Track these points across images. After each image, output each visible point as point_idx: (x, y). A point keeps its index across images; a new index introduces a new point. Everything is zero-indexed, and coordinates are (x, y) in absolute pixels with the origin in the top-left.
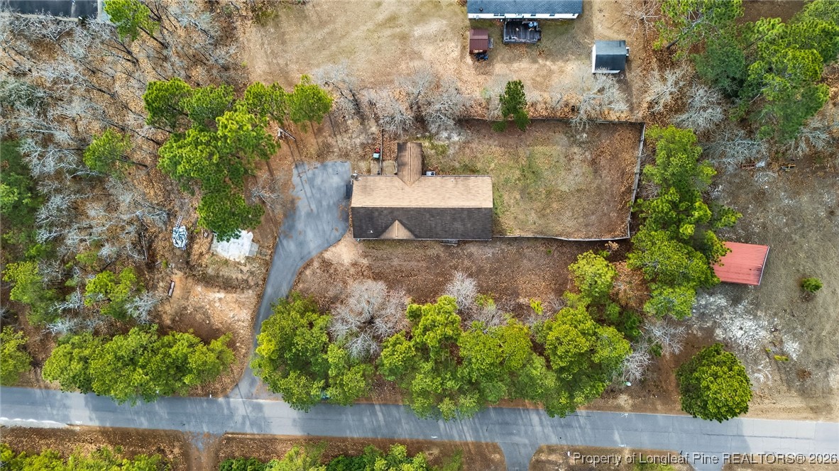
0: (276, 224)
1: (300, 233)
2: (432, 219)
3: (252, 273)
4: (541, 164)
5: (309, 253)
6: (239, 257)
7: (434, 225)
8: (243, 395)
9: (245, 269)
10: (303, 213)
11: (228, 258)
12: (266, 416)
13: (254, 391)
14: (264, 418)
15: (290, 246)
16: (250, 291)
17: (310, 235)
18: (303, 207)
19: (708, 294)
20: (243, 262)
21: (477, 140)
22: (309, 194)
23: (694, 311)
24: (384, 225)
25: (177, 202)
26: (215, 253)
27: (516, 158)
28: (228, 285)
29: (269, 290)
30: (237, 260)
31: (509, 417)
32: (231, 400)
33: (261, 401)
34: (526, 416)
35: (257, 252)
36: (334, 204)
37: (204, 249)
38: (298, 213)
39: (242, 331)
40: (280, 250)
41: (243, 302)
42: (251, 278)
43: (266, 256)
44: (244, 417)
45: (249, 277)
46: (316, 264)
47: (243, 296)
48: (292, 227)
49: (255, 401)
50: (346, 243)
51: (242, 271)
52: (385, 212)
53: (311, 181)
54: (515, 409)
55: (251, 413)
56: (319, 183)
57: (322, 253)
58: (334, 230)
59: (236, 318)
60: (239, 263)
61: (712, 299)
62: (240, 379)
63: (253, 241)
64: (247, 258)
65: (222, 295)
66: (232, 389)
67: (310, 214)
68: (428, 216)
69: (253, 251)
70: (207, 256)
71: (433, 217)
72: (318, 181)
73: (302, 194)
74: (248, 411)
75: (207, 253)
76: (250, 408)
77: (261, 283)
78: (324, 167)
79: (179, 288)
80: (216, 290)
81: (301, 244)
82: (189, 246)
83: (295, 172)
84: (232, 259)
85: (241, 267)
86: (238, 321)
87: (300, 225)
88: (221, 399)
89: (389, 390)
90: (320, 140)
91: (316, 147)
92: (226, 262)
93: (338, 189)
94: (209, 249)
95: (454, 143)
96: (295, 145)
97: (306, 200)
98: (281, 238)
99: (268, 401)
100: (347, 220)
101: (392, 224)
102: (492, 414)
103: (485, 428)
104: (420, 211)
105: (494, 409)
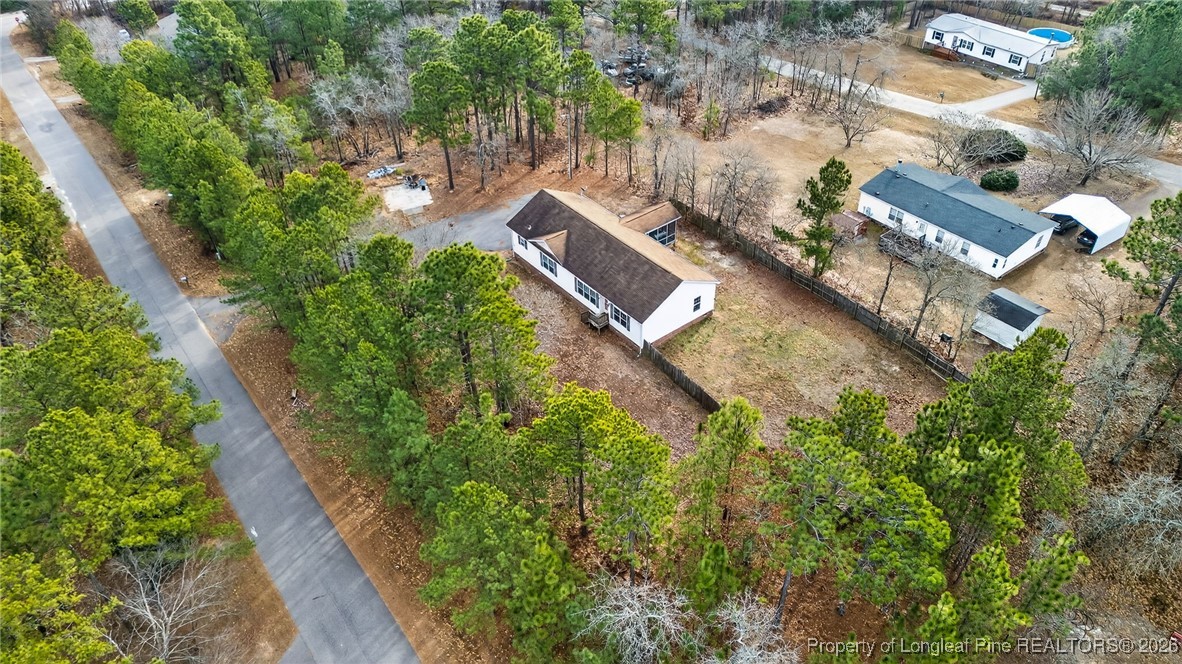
0: (462, 209)
2: (603, 252)
4: (801, 347)
8: (200, 308)
24: (549, 228)
31: (364, 614)
32: (188, 304)
33: (202, 325)
34: (387, 641)
35: (413, 214)
44: (166, 323)
49: (198, 320)
54: (389, 614)
55: (179, 324)
60: (388, 210)
63: (425, 206)
64: (400, 211)
66: (204, 297)
68: (603, 246)
69: (411, 211)
71: (607, 250)
74: (178, 322)
75: (380, 187)
76: (184, 322)
85: (384, 211)
88: (183, 296)
94: (386, 187)
99: (206, 332)
101: (557, 230)
102: (355, 585)
103: (320, 591)
104: (600, 234)
105: (367, 582)
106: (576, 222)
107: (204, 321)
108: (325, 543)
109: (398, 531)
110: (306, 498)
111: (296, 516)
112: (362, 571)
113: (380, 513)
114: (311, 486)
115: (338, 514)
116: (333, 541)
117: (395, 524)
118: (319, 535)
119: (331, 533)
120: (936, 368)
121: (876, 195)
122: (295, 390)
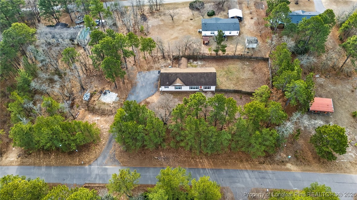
0: (128, 90)
1: (137, 93)
2: (192, 77)
3: (115, 107)
4: (233, 70)
5: (141, 99)
6: (110, 102)
7: (193, 80)
8: (98, 164)
9: (112, 106)
10: (139, 87)
12: (108, 174)
13: (105, 162)
14: (107, 175)
15: (132, 97)
16: (112, 116)
17: (141, 93)
18: (139, 85)
19: (314, 119)
20: (111, 103)
21: (208, 64)
22: (142, 80)
23: (310, 126)
24: (173, 80)
25: (89, 86)
26: (100, 100)
27: (223, 69)
28: (103, 113)
30: (109, 103)
31: (233, 174)
32: (92, 167)
33: (107, 167)
34: (241, 173)
35: (118, 100)
36: (152, 83)
37: (96, 99)
38: (137, 87)
39: (105, 133)
40: (128, 99)
41: (108, 121)
42: (114, 109)
43: (122, 102)
44: (97, 175)
47: (109, 118)
48: (134, 91)
49: (104, 167)
50: (156, 95)
51: (110, 107)
52: (174, 74)
53: (144, 77)
54: (235, 170)
55: (100, 172)
56: (147, 77)
57: (146, 99)
58: (152, 91)
59: (103, 127)
60: (110, 104)
61: (316, 121)
62: (99, 156)
63: (117, 96)
64: (114, 102)
65: (99, 118)
66: (94, 161)
67: (142, 87)
68: (191, 76)
69: (117, 100)
70: (96, 101)
71: (193, 76)
72: (147, 76)
73: (140, 81)
74: (99, 172)
75: (97, 100)
76: (101, 170)
78: (150, 72)
79: (81, 114)
80: (97, 116)
81: (137, 97)
82: (90, 99)
83: (138, 74)
84: (107, 102)
85: (110, 105)
86: (104, 128)
87: (137, 90)
88: (87, 166)
89: (172, 161)
90: (149, 65)
91: (147, 67)
92: (104, 103)
93: (154, 78)
94: (98, 99)
95: (199, 65)
96: (139, 67)
97: (141, 82)
98: (129, 95)
99: (111, 167)
100: (157, 87)
101: (176, 79)
102: (224, 172)
103: (221, 179)
104: (187, 74)
105: (225, 170)
106: (178, 75)
107: (106, 165)
108: (209, 172)
109: (215, 158)
110: (193, 170)
111: (197, 174)
112: (221, 169)
113: (208, 159)
114: (190, 167)
115: (203, 166)
116: (210, 170)
117: (213, 158)
118: (206, 172)
119: (207, 170)
120: (253, 59)
121: (206, 30)
122: (155, 157)
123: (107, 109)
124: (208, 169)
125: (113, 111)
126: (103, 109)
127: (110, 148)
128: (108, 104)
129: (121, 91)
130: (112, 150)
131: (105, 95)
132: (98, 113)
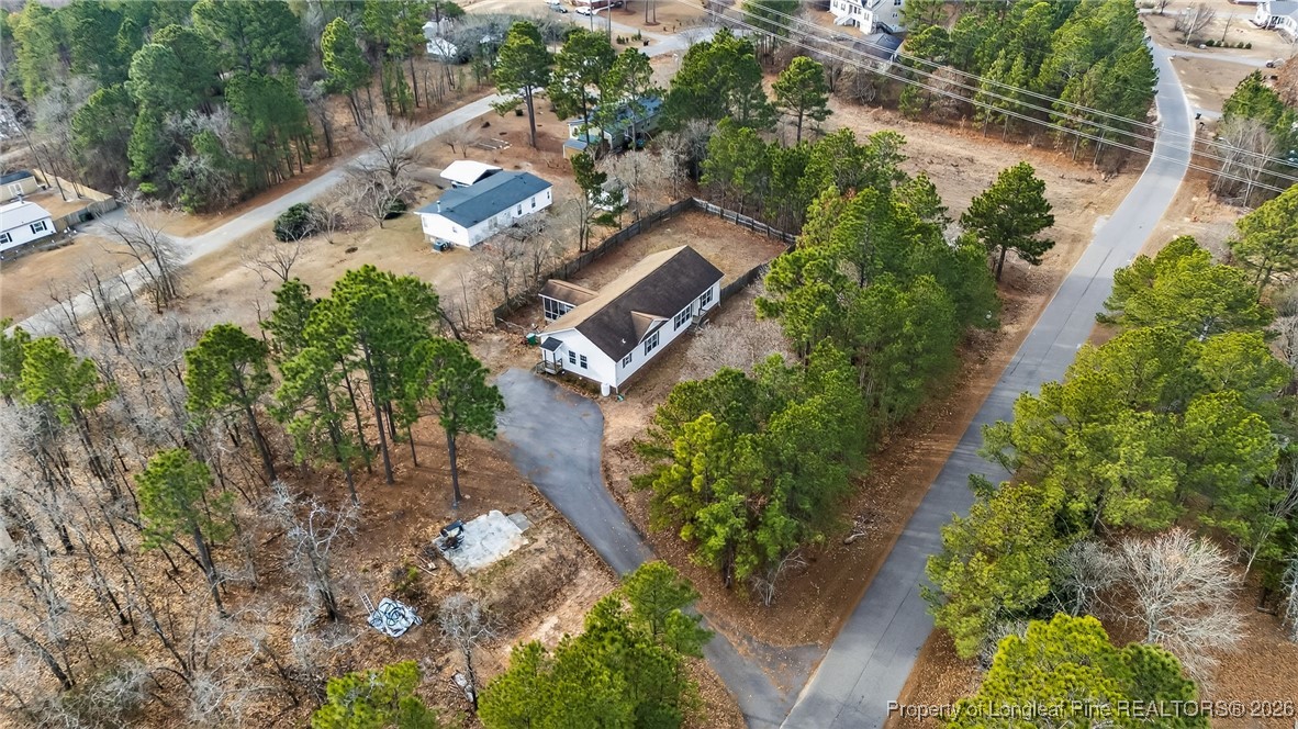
0: (511, 476)
1: (552, 456)
2: (657, 289)
3: (555, 542)
5: (591, 460)
6: (514, 543)
7: (667, 295)
9: (540, 545)
10: (527, 440)
11: (501, 558)
13: (776, 691)
15: (558, 477)
16: (583, 573)
17: (565, 446)
20: (527, 542)
24: (627, 327)
26: (474, 572)
28: (544, 597)
29: (604, 546)
30: (517, 547)
33: (805, 693)
36: (547, 402)
37: (453, 583)
38: (519, 446)
40: (553, 493)
41: (590, 599)
42: (562, 550)
43: (544, 514)
45: (558, 549)
46: (615, 461)
47: (581, 590)
48: (534, 461)
49: (798, 703)
50: (613, 414)
51: (540, 551)
57: (605, 446)
58: (584, 418)
60: (524, 547)
65: (552, 619)
67: (536, 433)
68: (651, 288)
71: (656, 286)
75: (464, 581)
76: (812, 721)
77: (580, 548)
80: (536, 621)
81: (569, 462)
84: (506, 553)
87: (541, 450)
89: (886, 508)
92: (505, 563)
98: (538, 481)
99: (811, 681)
100: (582, 399)
101: (632, 318)
106: (623, 304)
107: (797, 694)
121: (476, 222)
122: (847, 540)
123: (538, 566)
124: (957, 448)
125: (565, 553)
126: (527, 582)
127: (726, 647)
128: (521, 553)
129: (494, 495)
130: (740, 644)
131: (464, 547)
132: (526, 612)
